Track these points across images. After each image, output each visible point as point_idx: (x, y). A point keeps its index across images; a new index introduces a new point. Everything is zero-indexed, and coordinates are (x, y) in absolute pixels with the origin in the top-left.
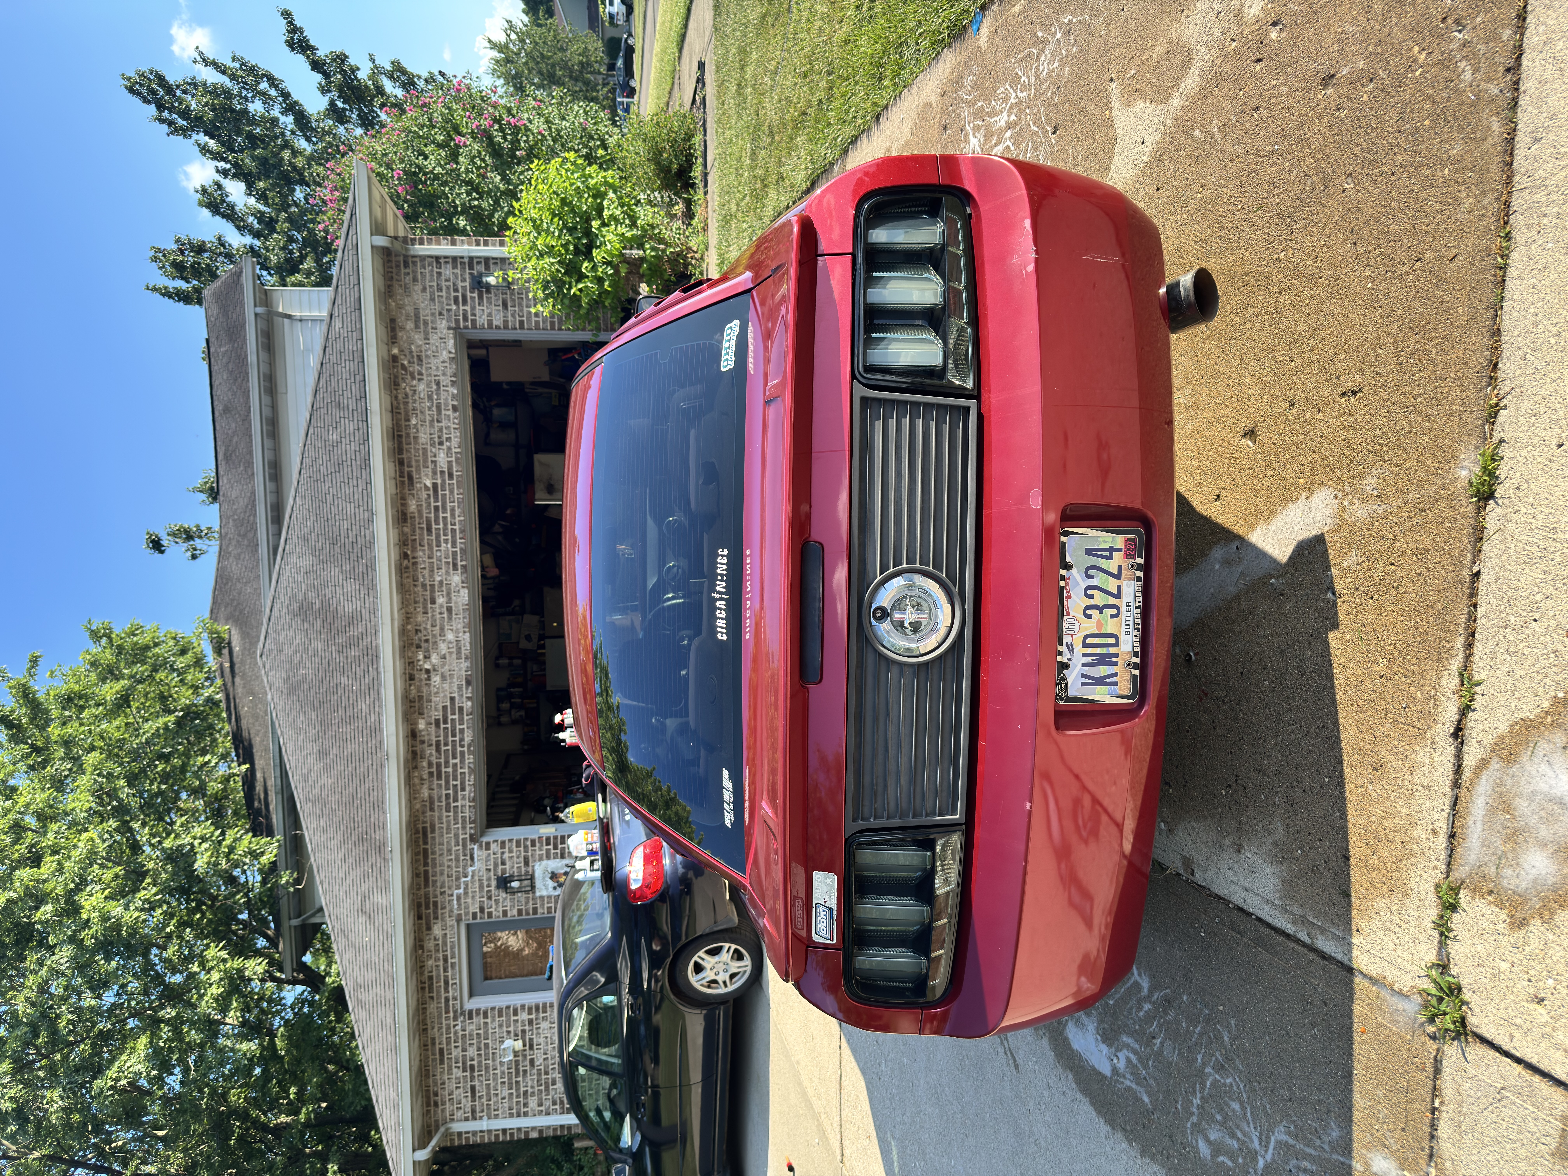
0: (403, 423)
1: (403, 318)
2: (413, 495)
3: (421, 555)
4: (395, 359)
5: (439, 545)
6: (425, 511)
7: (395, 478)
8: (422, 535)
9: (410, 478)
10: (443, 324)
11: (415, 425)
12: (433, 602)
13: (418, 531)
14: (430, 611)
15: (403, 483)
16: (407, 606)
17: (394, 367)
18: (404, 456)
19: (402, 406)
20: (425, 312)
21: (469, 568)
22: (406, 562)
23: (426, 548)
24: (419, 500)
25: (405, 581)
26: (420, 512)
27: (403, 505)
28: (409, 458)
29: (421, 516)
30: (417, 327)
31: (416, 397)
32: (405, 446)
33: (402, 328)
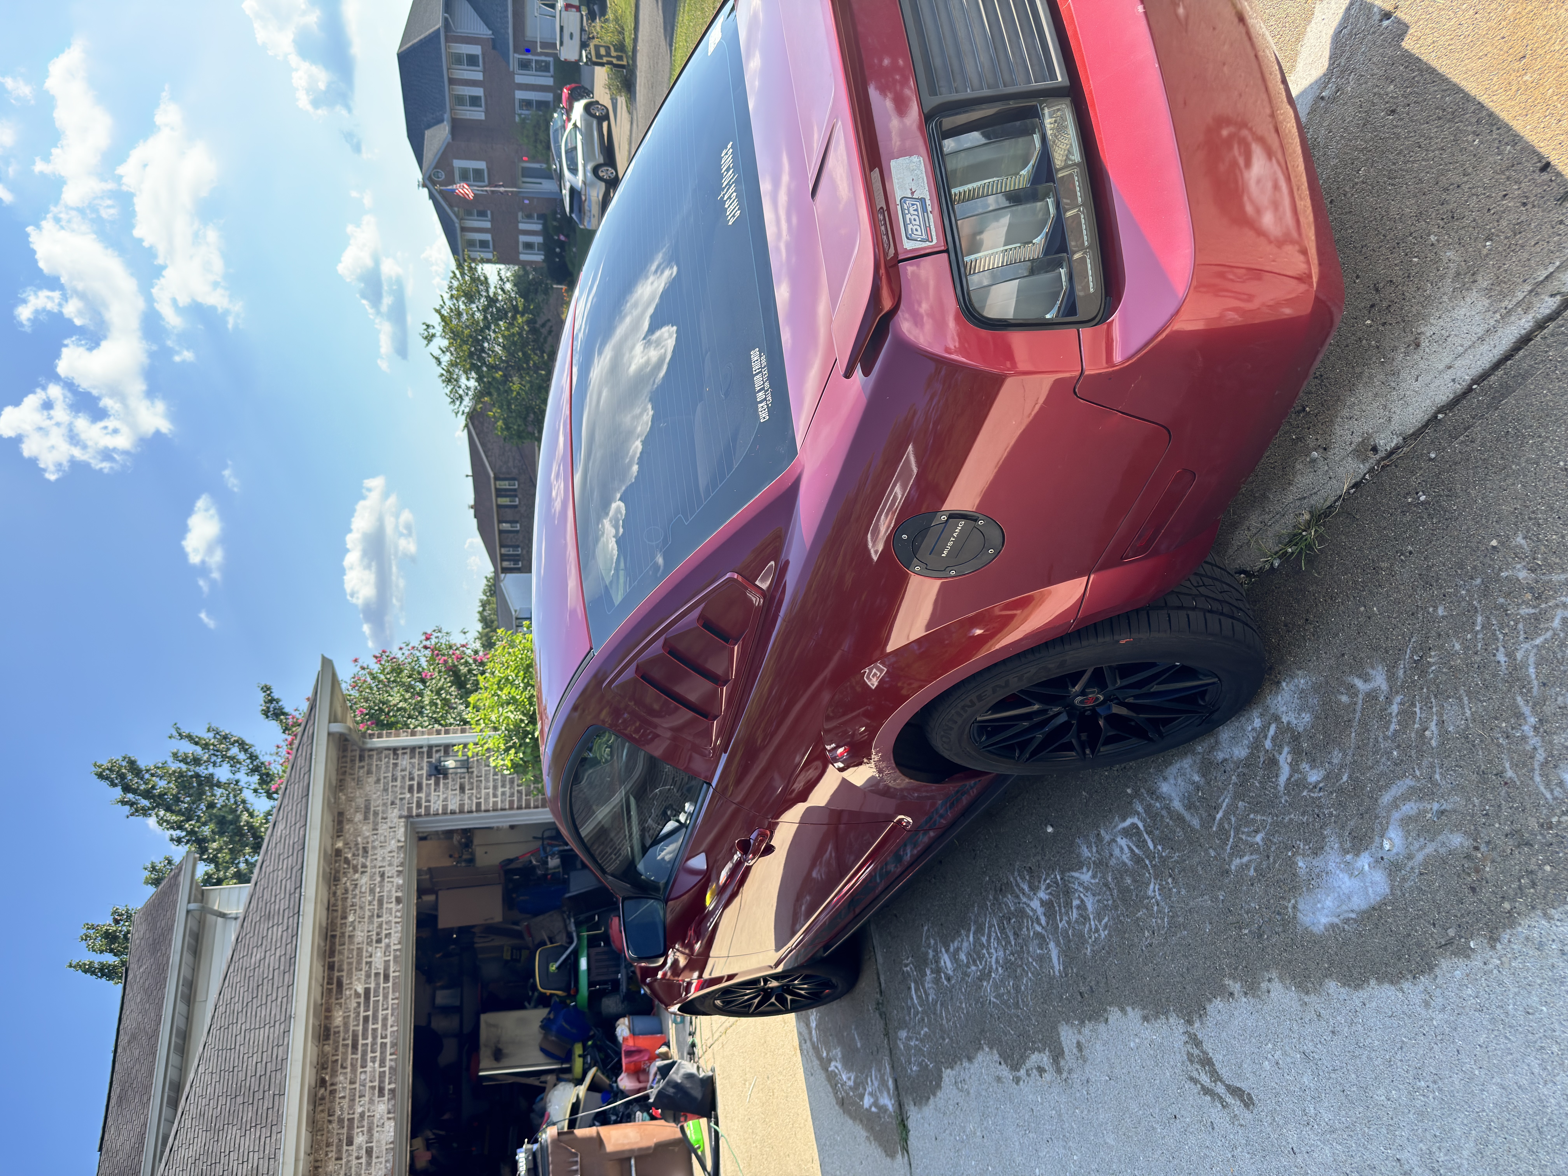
0: (339, 921)
1: (352, 810)
2: (340, 1005)
3: (342, 1080)
4: (338, 852)
5: (364, 1066)
6: (352, 1023)
7: (322, 986)
8: (345, 1054)
9: (340, 984)
10: (394, 814)
11: (352, 922)
12: (350, 1142)
13: (341, 1049)
14: (344, 1156)
15: (330, 991)
16: (317, 1151)
17: (336, 862)
18: (336, 959)
19: (340, 903)
20: (377, 803)
21: (398, 1093)
22: (322, 1090)
23: (349, 1070)
24: (347, 1010)
25: (319, 1116)
26: (346, 1024)
27: (328, 1018)
28: (341, 961)
29: (346, 1030)
30: (366, 818)
31: (357, 891)
32: (338, 947)
33: (350, 821)
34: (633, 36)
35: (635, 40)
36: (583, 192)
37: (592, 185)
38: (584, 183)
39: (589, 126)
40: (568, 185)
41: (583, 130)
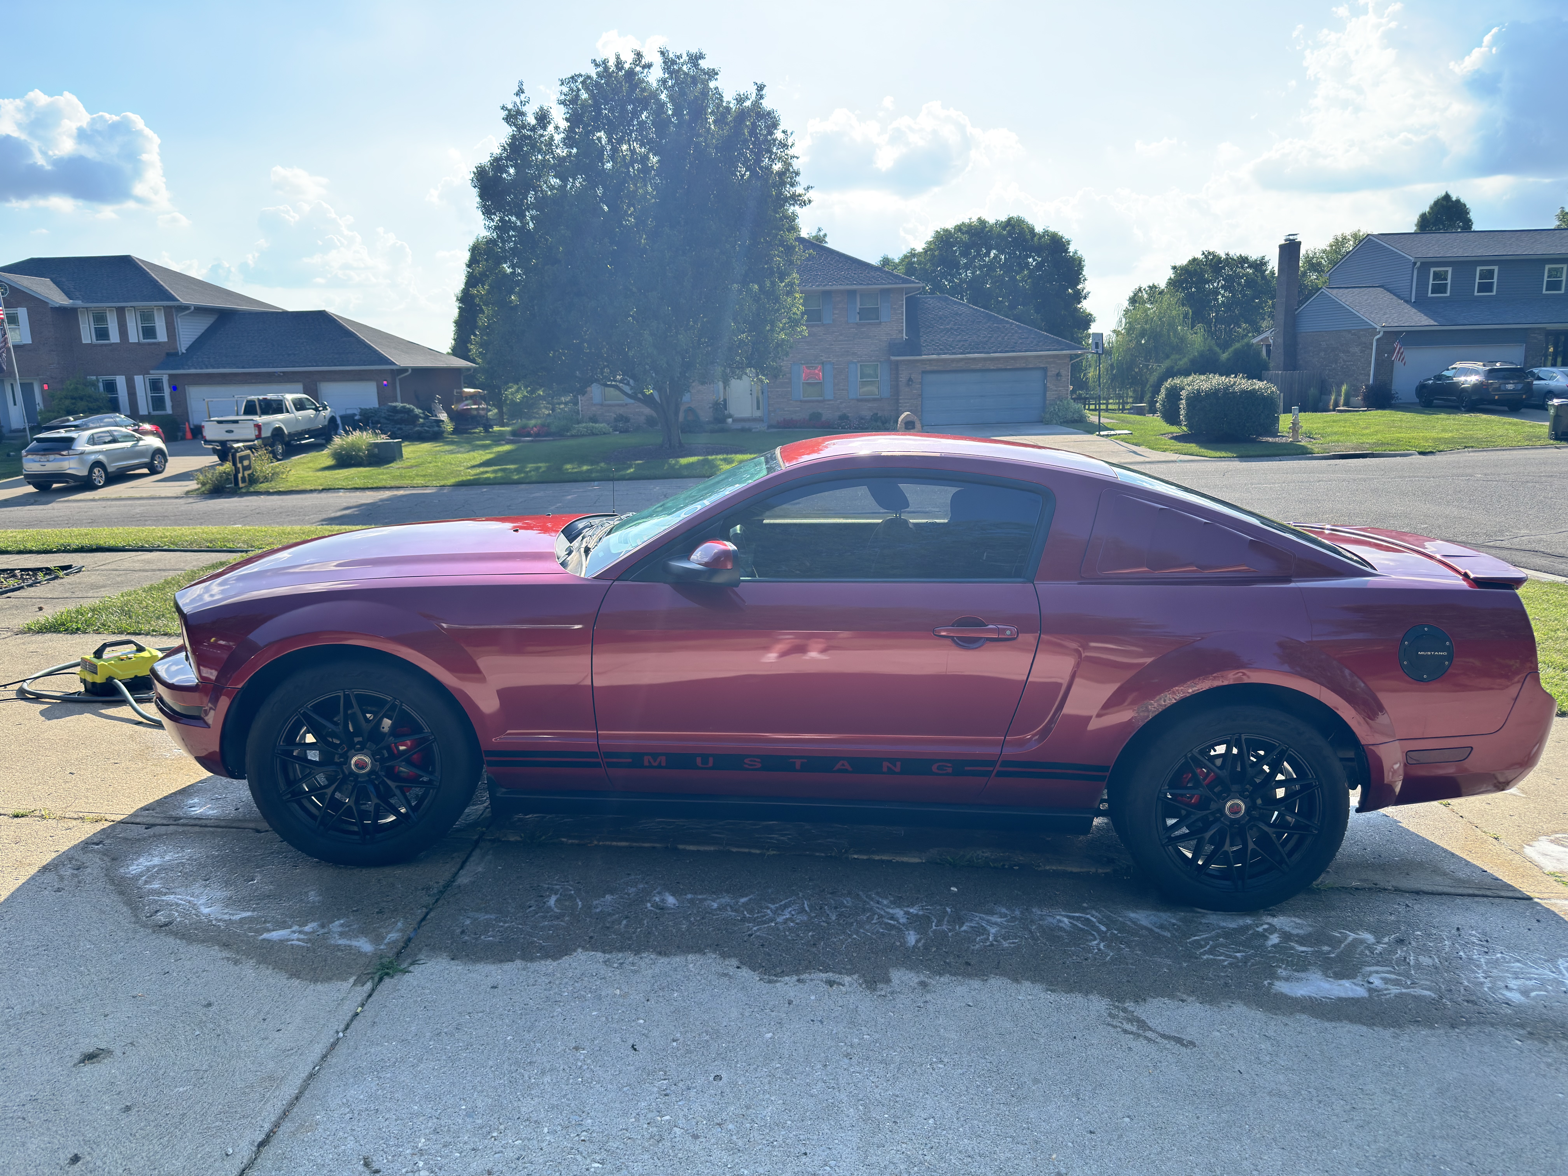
34: (271, 491)
35: (268, 493)
36: (71, 452)
37: (82, 462)
38: (82, 453)
39: (141, 454)
40: (73, 435)
41: (137, 448)
